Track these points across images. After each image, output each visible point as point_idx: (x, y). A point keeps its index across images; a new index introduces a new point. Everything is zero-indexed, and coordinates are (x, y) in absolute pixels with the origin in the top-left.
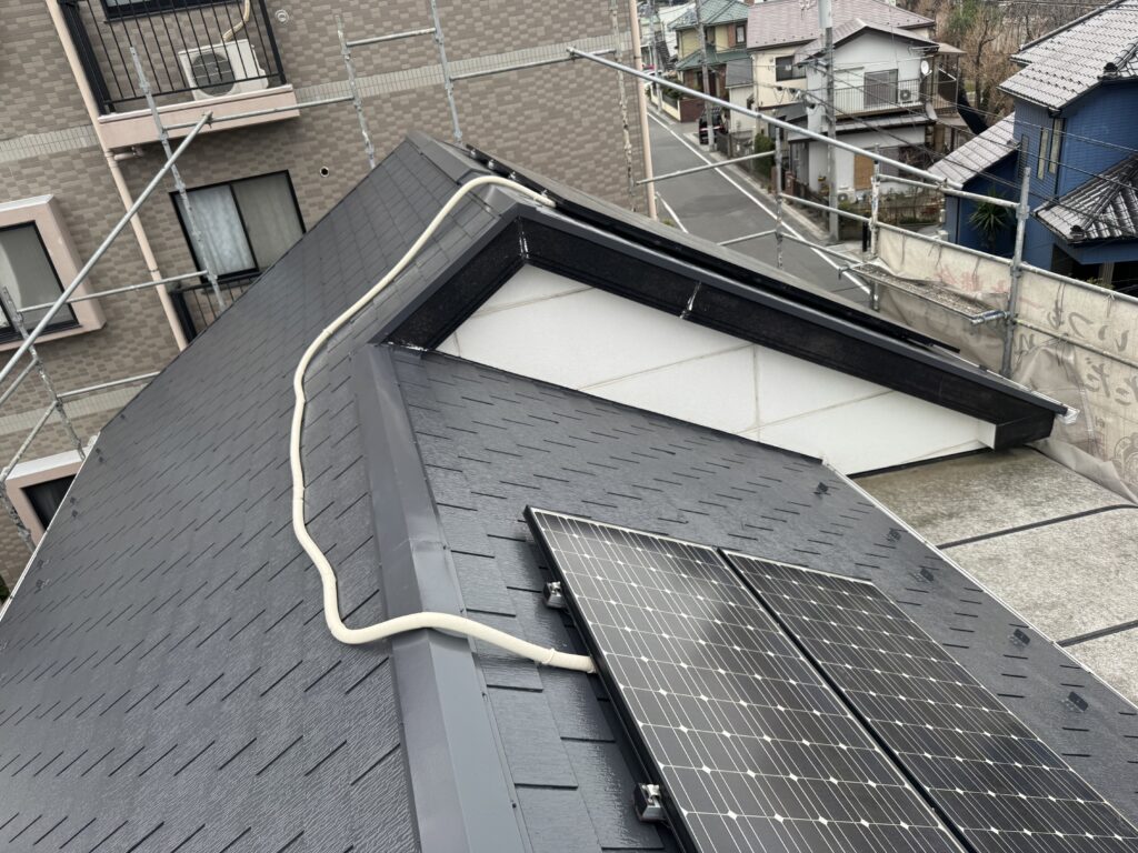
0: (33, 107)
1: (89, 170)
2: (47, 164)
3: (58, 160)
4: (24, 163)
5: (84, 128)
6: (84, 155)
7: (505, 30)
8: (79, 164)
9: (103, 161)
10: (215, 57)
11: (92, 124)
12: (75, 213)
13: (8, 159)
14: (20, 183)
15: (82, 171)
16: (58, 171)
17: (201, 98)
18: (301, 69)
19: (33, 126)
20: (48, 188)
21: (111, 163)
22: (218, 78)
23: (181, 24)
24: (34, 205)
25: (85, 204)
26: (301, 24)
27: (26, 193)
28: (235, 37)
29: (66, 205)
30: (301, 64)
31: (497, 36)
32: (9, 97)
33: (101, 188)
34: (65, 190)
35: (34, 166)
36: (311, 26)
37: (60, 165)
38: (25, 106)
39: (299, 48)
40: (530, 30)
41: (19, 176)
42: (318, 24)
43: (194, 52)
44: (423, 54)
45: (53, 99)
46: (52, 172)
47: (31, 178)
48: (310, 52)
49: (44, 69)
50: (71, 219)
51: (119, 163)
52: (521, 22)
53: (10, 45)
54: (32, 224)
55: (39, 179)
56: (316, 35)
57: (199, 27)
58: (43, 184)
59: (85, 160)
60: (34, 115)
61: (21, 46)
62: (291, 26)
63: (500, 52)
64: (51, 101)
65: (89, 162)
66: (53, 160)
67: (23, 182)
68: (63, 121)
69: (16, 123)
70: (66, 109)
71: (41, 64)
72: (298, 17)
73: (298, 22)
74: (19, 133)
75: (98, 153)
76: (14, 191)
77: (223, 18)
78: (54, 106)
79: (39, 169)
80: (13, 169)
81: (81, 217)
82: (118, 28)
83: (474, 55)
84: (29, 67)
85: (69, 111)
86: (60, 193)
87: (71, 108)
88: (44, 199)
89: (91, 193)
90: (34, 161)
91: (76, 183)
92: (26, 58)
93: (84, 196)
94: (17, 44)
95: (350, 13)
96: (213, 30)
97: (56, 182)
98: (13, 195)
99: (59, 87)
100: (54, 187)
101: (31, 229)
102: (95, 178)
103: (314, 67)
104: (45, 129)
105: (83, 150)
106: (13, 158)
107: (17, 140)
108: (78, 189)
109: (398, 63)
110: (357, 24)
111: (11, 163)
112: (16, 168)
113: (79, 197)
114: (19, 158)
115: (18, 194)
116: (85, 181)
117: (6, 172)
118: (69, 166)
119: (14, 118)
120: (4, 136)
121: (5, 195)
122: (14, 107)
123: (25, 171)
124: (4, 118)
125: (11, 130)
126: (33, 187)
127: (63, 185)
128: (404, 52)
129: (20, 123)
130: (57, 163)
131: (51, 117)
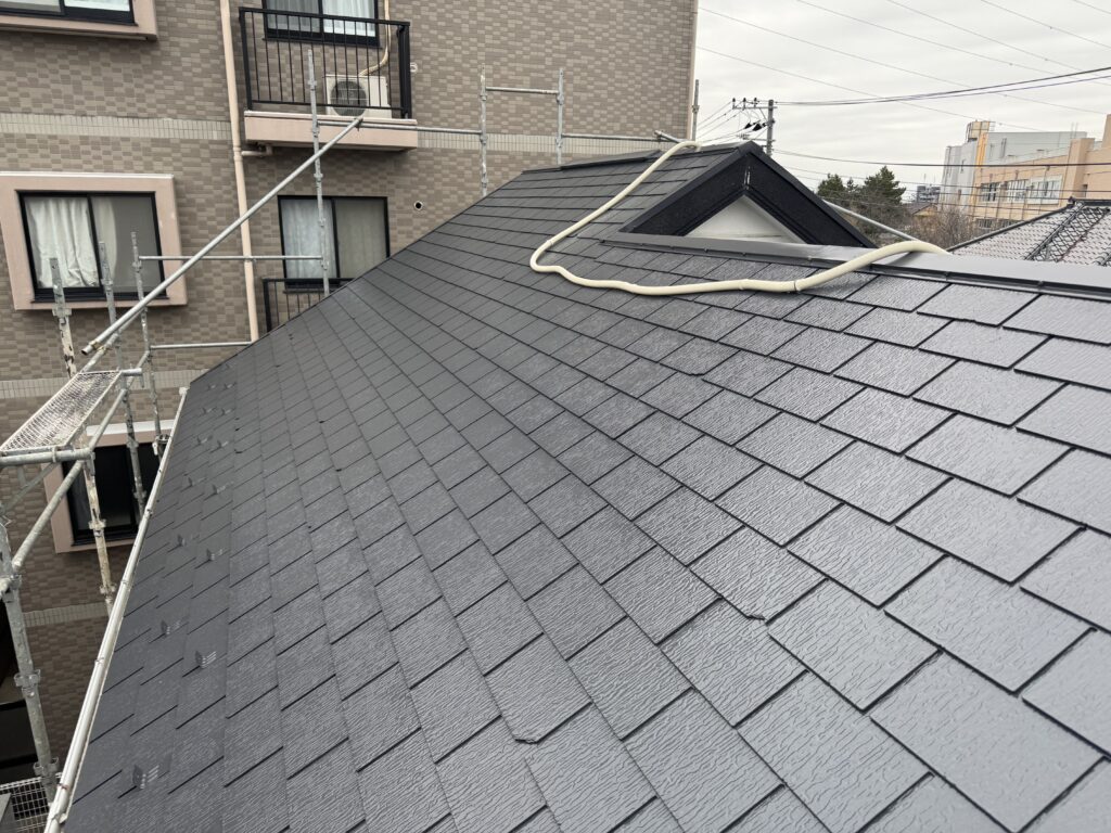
0: (180, 95)
1: (213, 160)
2: (176, 147)
3: (188, 145)
4: (156, 142)
5: (219, 123)
6: (211, 147)
7: (590, 119)
8: (205, 153)
9: (229, 153)
10: (347, 84)
11: (229, 121)
12: (188, 196)
13: (142, 135)
14: (146, 159)
15: (204, 160)
16: (185, 155)
17: (332, 114)
19: (174, 112)
20: (171, 168)
21: (237, 157)
22: (351, 101)
23: (326, 55)
24: (159, 181)
25: (200, 189)
26: (427, 78)
27: (149, 168)
29: (182, 187)
31: (583, 123)
32: (161, 82)
33: (219, 179)
34: (186, 174)
35: (165, 146)
36: (434, 82)
37: (188, 151)
38: (172, 93)
39: (421, 97)
40: (609, 124)
41: (147, 152)
42: (441, 81)
43: (341, 78)
44: (520, 124)
45: (199, 92)
46: (179, 155)
47: (158, 157)
48: (429, 102)
49: (198, 66)
50: (184, 201)
51: (245, 158)
52: (603, 116)
53: (176, 39)
54: (151, 195)
55: (164, 159)
56: (437, 89)
57: (340, 61)
58: (166, 164)
59: (211, 151)
60: (179, 102)
61: (184, 42)
62: (420, 78)
64: (196, 94)
65: (214, 154)
66: (183, 145)
67: (150, 159)
68: (203, 113)
69: (159, 106)
70: (208, 103)
71: (198, 61)
72: (427, 72)
73: (425, 75)
74: (160, 115)
75: (225, 147)
76: (138, 165)
77: (362, 58)
78: (198, 99)
79: (168, 150)
80: (143, 145)
81: (193, 200)
82: (272, 46)
84: (186, 61)
85: (209, 105)
86: (180, 175)
87: (212, 103)
88: (169, 177)
89: (208, 180)
90: (165, 142)
91: (196, 169)
92: (185, 53)
93: (201, 183)
94: (182, 40)
95: (468, 78)
96: (352, 66)
97: (179, 164)
98: (136, 168)
99: (208, 83)
100: (176, 169)
101: (148, 201)
102: (216, 169)
103: (430, 115)
104: (184, 116)
105: (212, 142)
106: (147, 136)
107: (156, 121)
108: (198, 176)
109: (499, 127)
110: (472, 87)
111: (143, 139)
112: (149, 145)
113: (197, 183)
114: (152, 136)
115: (142, 168)
116: (206, 170)
117: (136, 146)
118: (195, 153)
119: (159, 101)
120: (145, 115)
121: (129, 167)
122: (162, 92)
123: (154, 150)
124: (151, 99)
125: (153, 111)
126: (158, 165)
127: (185, 169)
128: (506, 119)
129: (164, 106)
130: (186, 148)
131: (193, 108)
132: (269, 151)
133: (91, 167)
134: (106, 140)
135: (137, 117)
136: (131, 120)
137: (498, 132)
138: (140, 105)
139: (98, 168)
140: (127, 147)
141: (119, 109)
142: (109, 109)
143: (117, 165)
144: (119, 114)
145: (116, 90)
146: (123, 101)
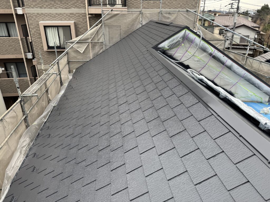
0: (75, 3)
1: (83, 18)
2: (75, 15)
3: (77, 14)
4: (71, 14)
5: (84, 9)
6: (82, 14)
7: (172, 4)
8: (81, 16)
9: (86, 16)
11: (86, 8)
12: (78, 26)
14: (69, 18)
15: (81, 18)
16: (77, 17)
17: (108, 6)
18: (129, 5)
19: (74, 7)
20: (74, 20)
21: (87, 17)
22: (113, 3)
24: (71, 23)
25: (80, 24)
27: (69, 20)
29: (76, 24)
30: (129, 4)
31: (170, 5)
33: (84, 22)
34: (77, 21)
35: (73, 15)
37: (77, 16)
38: (74, 2)
40: (177, 5)
41: (69, 16)
44: (154, 6)
47: (71, 17)
48: (131, 2)
50: (77, 27)
51: (89, 17)
54: (70, 26)
55: (73, 17)
58: (73, 19)
60: (75, 4)
63: (170, 8)
64: (79, 2)
65: (83, 16)
66: (76, 14)
67: (70, 18)
68: (80, 7)
69: (71, 5)
70: (81, 4)
74: (71, 8)
75: (85, 14)
78: (79, 3)
79: (73, 16)
80: (68, 14)
81: (79, 27)
83: (164, 8)
86: (76, 21)
87: (82, 4)
88: (73, 22)
89: (82, 22)
91: (79, 20)
93: (80, 23)
98: (67, 20)
101: (69, 27)
102: (83, 20)
103: (131, 5)
104: (77, 8)
105: (82, 13)
107: (71, 9)
108: (80, 21)
109: (148, 7)
111: (68, 13)
112: (69, 14)
113: (79, 23)
114: (70, 12)
115: (68, 20)
116: (81, 20)
117: (67, 15)
118: (79, 16)
119: (71, 4)
121: (65, 20)
122: (72, 2)
123: (71, 16)
124: (69, 4)
125: (70, 7)
126: (71, 19)
127: (77, 20)
128: (150, 5)
129: (72, 5)
130: (77, 15)
131: (78, 5)
132: (94, 16)
133: (58, 20)
134: (61, 14)
135: (67, 8)
136: (66, 9)
137: (148, 8)
138: (67, 5)
139: (59, 20)
140: (65, 15)
141: (63, 7)
142: (61, 7)
143: (63, 19)
144: (63, 8)
145: (63, 2)
146: (64, 4)
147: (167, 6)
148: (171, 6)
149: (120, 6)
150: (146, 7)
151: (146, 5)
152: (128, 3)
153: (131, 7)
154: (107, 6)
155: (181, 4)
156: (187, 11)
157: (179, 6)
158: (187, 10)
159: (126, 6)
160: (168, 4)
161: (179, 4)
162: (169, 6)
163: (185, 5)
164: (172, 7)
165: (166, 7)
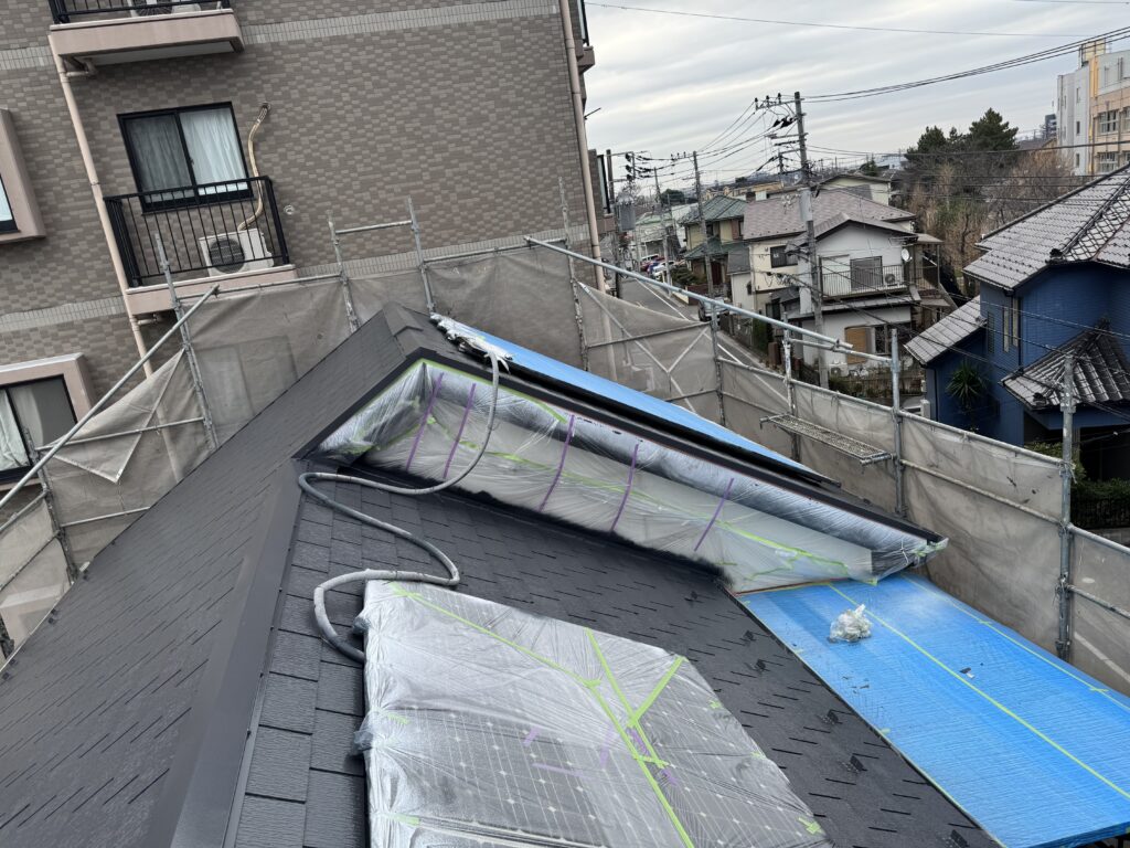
0: (74, 281)
1: (115, 333)
2: (80, 328)
3: (90, 324)
4: (61, 327)
5: (115, 299)
6: (112, 321)
7: (480, 223)
8: (107, 328)
9: (128, 326)
10: (229, 242)
11: (121, 295)
12: (99, 369)
13: (48, 323)
14: (54, 343)
15: (110, 334)
16: (89, 333)
17: (215, 274)
18: (304, 253)
19: (73, 297)
20: (79, 347)
21: (134, 327)
22: (230, 259)
23: (203, 217)
24: (64, 362)
25: (108, 361)
26: (306, 217)
27: (59, 351)
28: (247, 228)
29: (93, 362)
30: (303, 249)
31: (473, 228)
32: (56, 273)
33: (124, 348)
34: (93, 350)
35: (70, 329)
36: (313, 219)
37: (91, 329)
38: (68, 280)
39: (303, 236)
40: (501, 224)
41: (55, 337)
42: (320, 217)
43: (212, 239)
45: (92, 275)
46: (84, 334)
47: (66, 339)
48: (312, 239)
49: (88, 251)
50: (96, 374)
51: (141, 328)
52: (493, 217)
53: (63, 232)
54: (61, 377)
55: (72, 340)
56: (318, 226)
57: (218, 219)
58: (75, 344)
59: (113, 325)
60: (76, 288)
61: (70, 233)
62: (297, 218)
63: (477, 240)
64: (90, 277)
65: (116, 327)
66: (86, 325)
67: (58, 343)
68: (99, 292)
69: (58, 294)
70: (102, 283)
71: (86, 247)
72: (303, 211)
73: (303, 215)
74: (60, 302)
75: (122, 319)
76: (48, 350)
77: (237, 212)
78: (92, 281)
79: (73, 332)
80: (50, 331)
81: (104, 372)
82: (151, 220)
83: (453, 243)
84: (75, 250)
85: (104, 284)
86: (88, 352)
87: (106, 282)
88: (73, 357)
89: (115, 352)
90: (70, 325)
91: (104, 343)
92: (73, 243)
93: (108, 355)
94: (69, 231)
95: (347, 209)
96: (229, 222)
97: (86, 342)
98: (47, 353)
99: (98, 265)
100: (84, 347)
101: (59, 382)
102: (120, 340)
103: (315, 251)
104: (83, 299)
105: (112, 317)
106: (53, 323)
107: (57, 308)
108: (104, 349)
110: (353, 217)
111: (50, 327)
112: (55, 331)
113: (104, 356)
114: (57, 322)
116: (111, 343)
117: (44, 333)
118: (99, 330)
119: (57, 290)
120: (46, 304)
121: (41, 354)
122: (59, 281)
123: (61, 334)
124: (49, 290)
125: (54, 299)
126: (67, 346)
127: (92, 345)
128: (393, 240)
129: (62, 294)
130: (88, 327)
131: (89, 290)
132: (159, 319)
133: (8, 360)
134: (16, 334)
135: (41, 309)
136: (35, 312)
137: (388, 254)
138: (40, 297)
139: (14, 360)
140: (35, 336)
141: (24, 305)
142: (14, 306)
143: (31, 353)
144: (24, 308)
145: (18, 288)
146: (25, 296)
147: (460, 234)
148: (476, 232)
149: (266, 266)
150: (378, 248)
151: (375, 242)
152: (297, 245)
153: (316, 259)
154: (208, 275)
155: (516, 216)
156: (530, 244)
157: (510, 224)
158: (529, 241)
159: (288, 262)
160: (464, 225)
161: (508, 217)
162: (468, 232)
163: (531, 218)
164: (483, 234)
165: (459, 238)
